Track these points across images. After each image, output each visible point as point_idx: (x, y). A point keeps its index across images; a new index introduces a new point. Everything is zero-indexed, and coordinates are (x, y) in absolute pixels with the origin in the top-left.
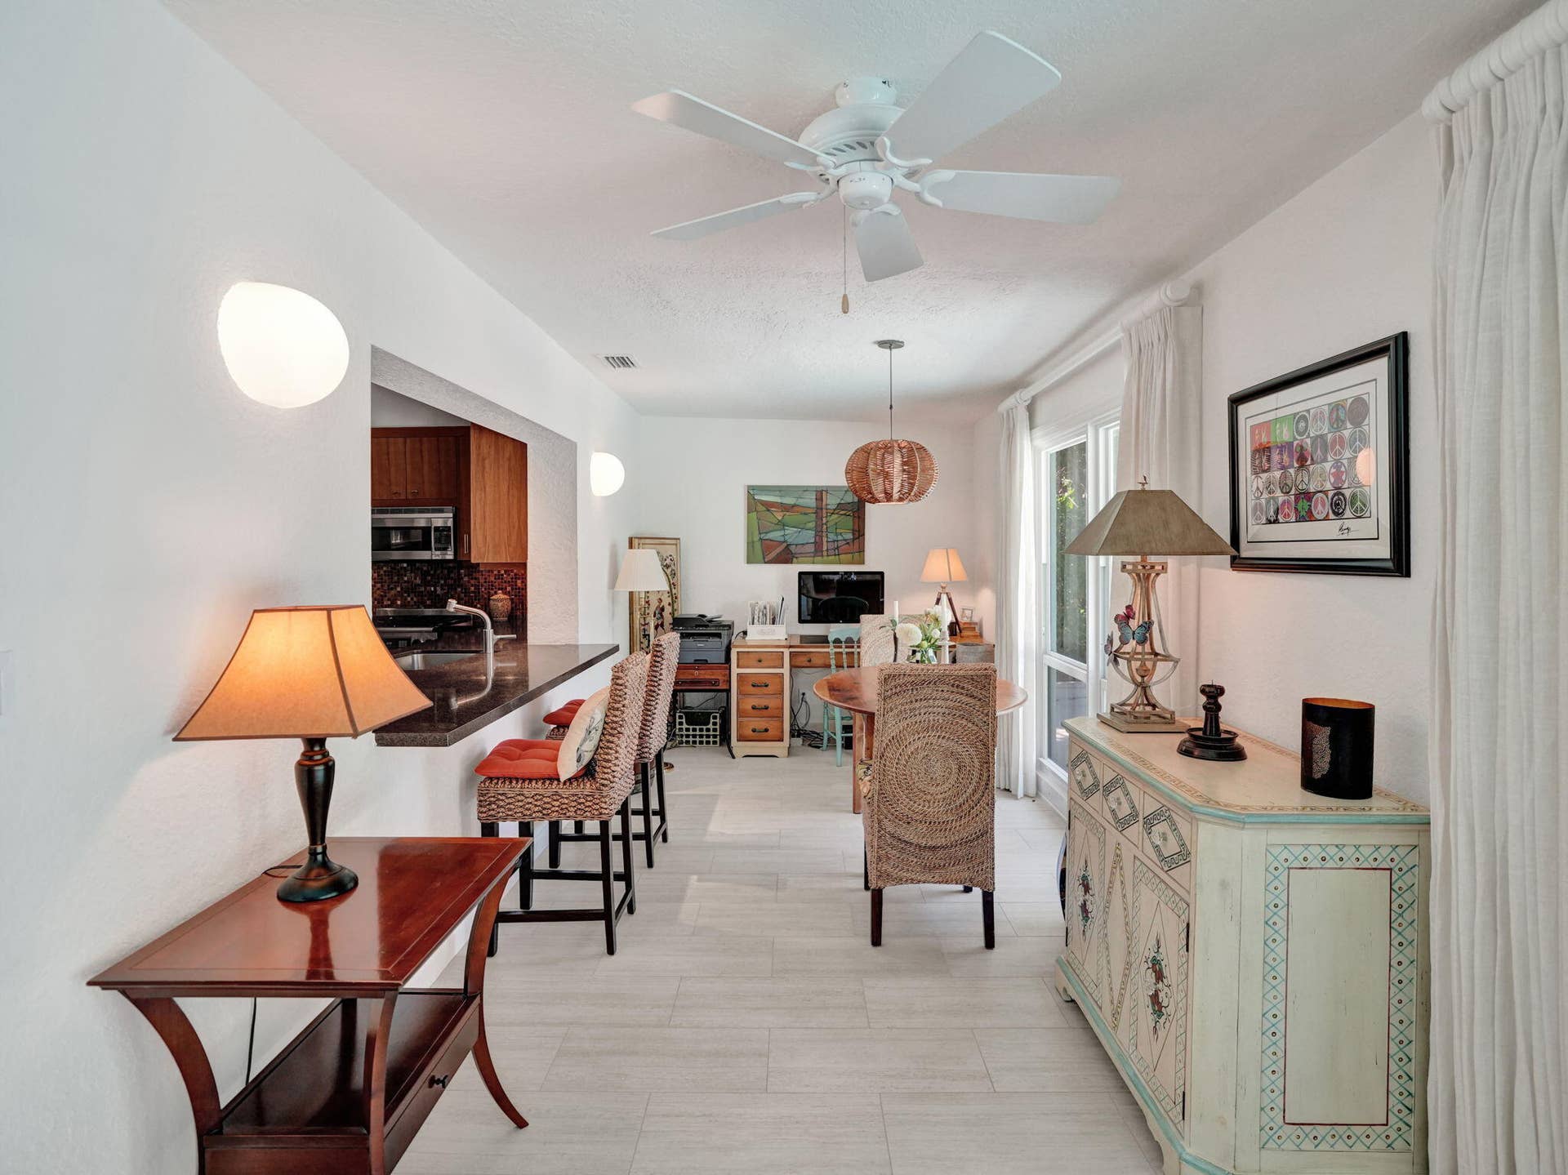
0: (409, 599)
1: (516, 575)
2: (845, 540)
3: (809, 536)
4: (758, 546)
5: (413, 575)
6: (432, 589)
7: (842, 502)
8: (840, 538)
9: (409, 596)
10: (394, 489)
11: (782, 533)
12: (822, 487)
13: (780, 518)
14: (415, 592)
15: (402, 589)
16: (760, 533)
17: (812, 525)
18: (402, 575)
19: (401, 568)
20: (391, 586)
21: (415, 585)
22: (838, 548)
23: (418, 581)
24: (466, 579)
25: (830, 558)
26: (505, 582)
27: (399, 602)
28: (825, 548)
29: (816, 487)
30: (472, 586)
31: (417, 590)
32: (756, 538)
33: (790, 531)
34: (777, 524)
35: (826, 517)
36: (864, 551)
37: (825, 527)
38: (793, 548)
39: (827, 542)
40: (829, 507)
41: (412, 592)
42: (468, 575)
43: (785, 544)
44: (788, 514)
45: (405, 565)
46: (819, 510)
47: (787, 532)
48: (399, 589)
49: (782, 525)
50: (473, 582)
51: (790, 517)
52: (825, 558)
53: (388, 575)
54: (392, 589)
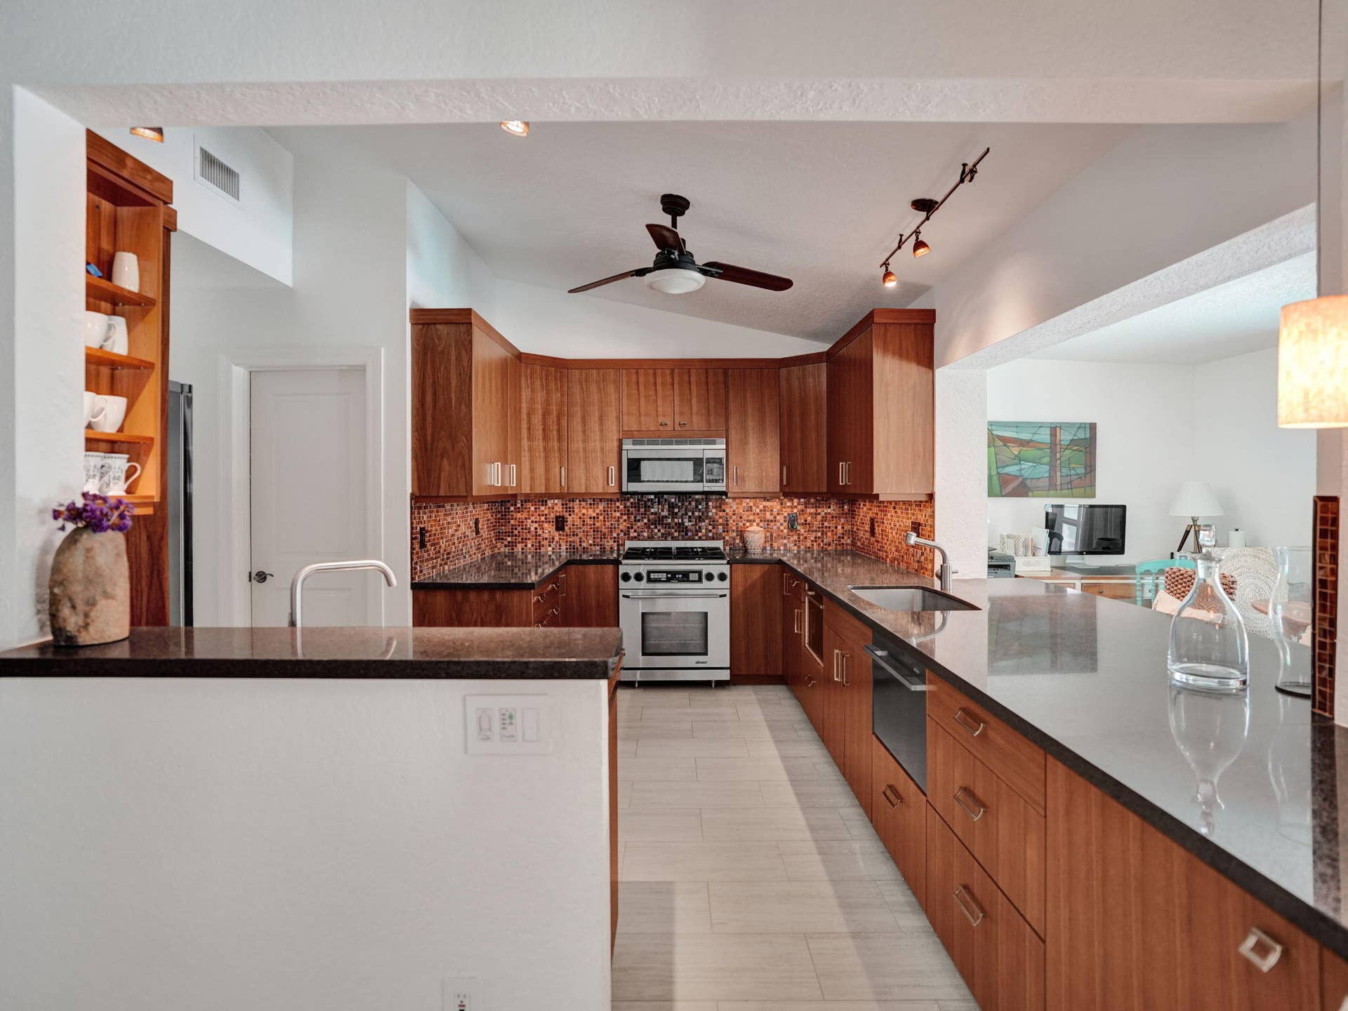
0: (656, 531)
1: (764, 507)
2: (1078, 475)
3: (1044, 470)
4: (995, 478)
5: (660, 507)
6: (680, 521)
7: (1075, 438)
8: (1073, 472)
9: (656, 528)
10: (661, 419)
11: (1017, 467)
12: (1056, 423)
13: (1016, 453)
14: (662, 524)
15: (649, 520)
16: (998, 468)
17: (1047, 460)
18: (649, 507)
19: (648, 500)
20: (638, 518)
21: (663, 517)
22: (1071, 482)
23: (665, 513)
24: (714, 510)
25: (1063, 491)
26: (754, 514)
27: (646, 534)
28: (1058, 483)
29: (1051, 423)
30: (721, 517)
31: (665, 522)
32: (994, 472)
33: (1026, 465)
34: (1014, 459)
35: (1060, 452)
36: (1095, 486)
37: (1059, 462)
38: (1028, 482)
39: (1061, 476)
40: (1062, 443)
41: (659, 525)
42: (716, 507)
43: (1021, 479)
44: (1025, 449)
45: (652, 497)
46: (1053, 444)
47: (1023, 466)
48: (646, 521)
49: (1019, 459)
50: (721, 514)
51: (1029, 452)
52: (1059, 492)
53: (635, 507)
54: (639, 521)
